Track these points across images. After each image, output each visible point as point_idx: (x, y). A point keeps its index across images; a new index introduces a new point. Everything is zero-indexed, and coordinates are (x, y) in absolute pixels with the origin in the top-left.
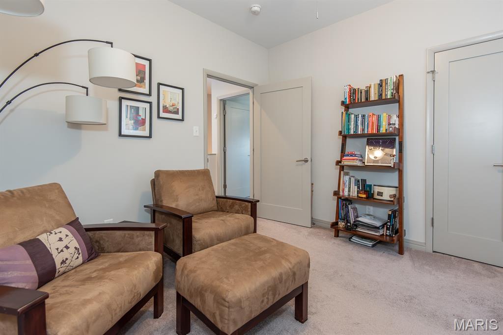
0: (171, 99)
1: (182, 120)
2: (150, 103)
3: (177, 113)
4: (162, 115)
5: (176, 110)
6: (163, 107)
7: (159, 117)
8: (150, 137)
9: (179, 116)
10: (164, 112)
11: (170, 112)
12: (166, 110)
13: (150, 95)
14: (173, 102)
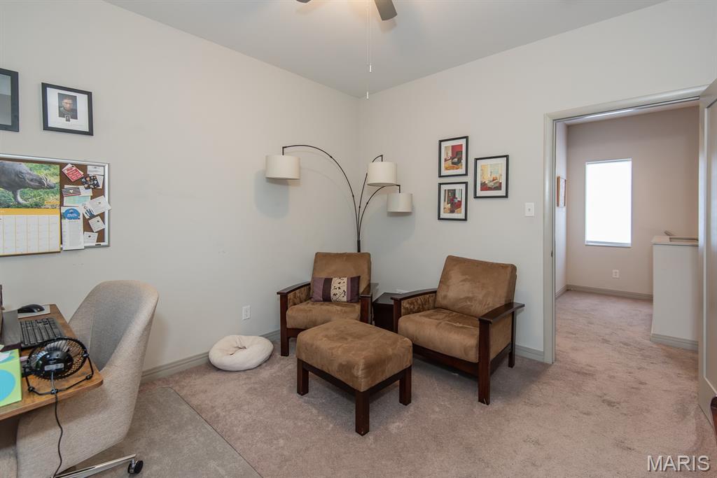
0: (491, 172)
1: (506, 196)
2: (466, 183)
3: (499, 188)
4: (480, 193)
5: (497, 185)
6: (481, 184)
7: (476, 197)
8: (465, 219)
9: (502, 192)
10: (482, 189)
11: (490, 189)
12: (485, 187)
13: (466, 174)
14: (494, 176)
